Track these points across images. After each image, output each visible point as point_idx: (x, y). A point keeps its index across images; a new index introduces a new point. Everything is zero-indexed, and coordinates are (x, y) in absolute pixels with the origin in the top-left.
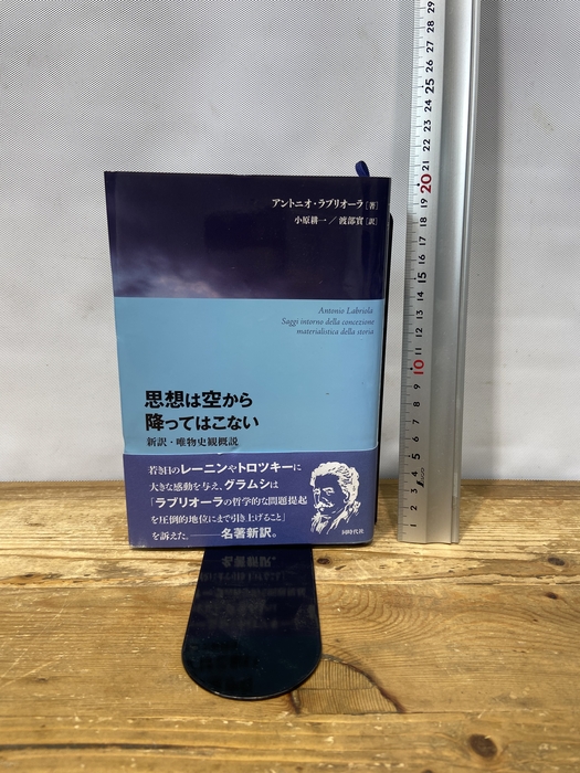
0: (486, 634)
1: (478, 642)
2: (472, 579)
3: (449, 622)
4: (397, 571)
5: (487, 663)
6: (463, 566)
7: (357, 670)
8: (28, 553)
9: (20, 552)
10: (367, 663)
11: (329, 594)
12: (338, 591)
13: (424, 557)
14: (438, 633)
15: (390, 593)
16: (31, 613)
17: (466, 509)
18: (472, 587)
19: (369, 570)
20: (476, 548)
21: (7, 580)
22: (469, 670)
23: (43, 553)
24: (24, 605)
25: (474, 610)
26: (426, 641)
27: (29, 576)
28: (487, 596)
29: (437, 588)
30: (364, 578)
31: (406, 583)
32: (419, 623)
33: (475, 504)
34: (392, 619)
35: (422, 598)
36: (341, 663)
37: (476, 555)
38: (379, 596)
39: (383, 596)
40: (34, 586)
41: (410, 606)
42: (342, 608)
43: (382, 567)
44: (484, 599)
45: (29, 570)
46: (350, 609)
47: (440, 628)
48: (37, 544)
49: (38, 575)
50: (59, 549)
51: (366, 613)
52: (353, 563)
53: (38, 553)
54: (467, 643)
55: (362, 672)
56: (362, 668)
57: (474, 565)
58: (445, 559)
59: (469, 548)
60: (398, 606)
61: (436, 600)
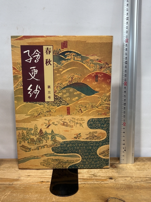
0: (149, 193)
1: (147, 195)
2: (147, 182)
3: (141, 191)
4: (129, 180)
5: (149, 199)
6: (145, 179)
7: (121, 200)
8: (39, 176)
9: (38, 176)
10: (123, 199)
11: (113, 186)
12: (115, 185)
13: (135, 177)
14: (139, 193)
15: (127, 185)
16: (47, 189)
17: (146, 165)
18: (147, 184)
19: (122, 180)
20: (148, 175)
21: (38, 182)
22: (145, 200)
23: (43, 176)
24: (44, 188)
25: (147, 188)
26: (136, 195)
27: (42, 182)
28: (150, 186)
29: (138, 184)
30: (121, 182)
31: (131, 183)
32: (134, 191)
33: (148, 164)
34: (128, 191)
35: (135, 186)
36: (118, 199)
37: (148, 176)
38: (125, 186)
39: (126, 186)
40: (44, 184)
41: (132, 188)
42: (117, 188)
43: (125, 180)
44: (149, 186)
45: (42, 180)
46: (118, 189)
47: (139, 192)
48: (40, 174)
49: (44, 182)
50: (46, 175)
51: (122, 189)
52: (118, 179)
53: (42, 176)
54: (145, 195)
55: (122, 201)
56: (122, 200)
57: (147, 179)
58: (140, 178)
59: (146, 175)
60: (129, 188)
61: (138, 186)
